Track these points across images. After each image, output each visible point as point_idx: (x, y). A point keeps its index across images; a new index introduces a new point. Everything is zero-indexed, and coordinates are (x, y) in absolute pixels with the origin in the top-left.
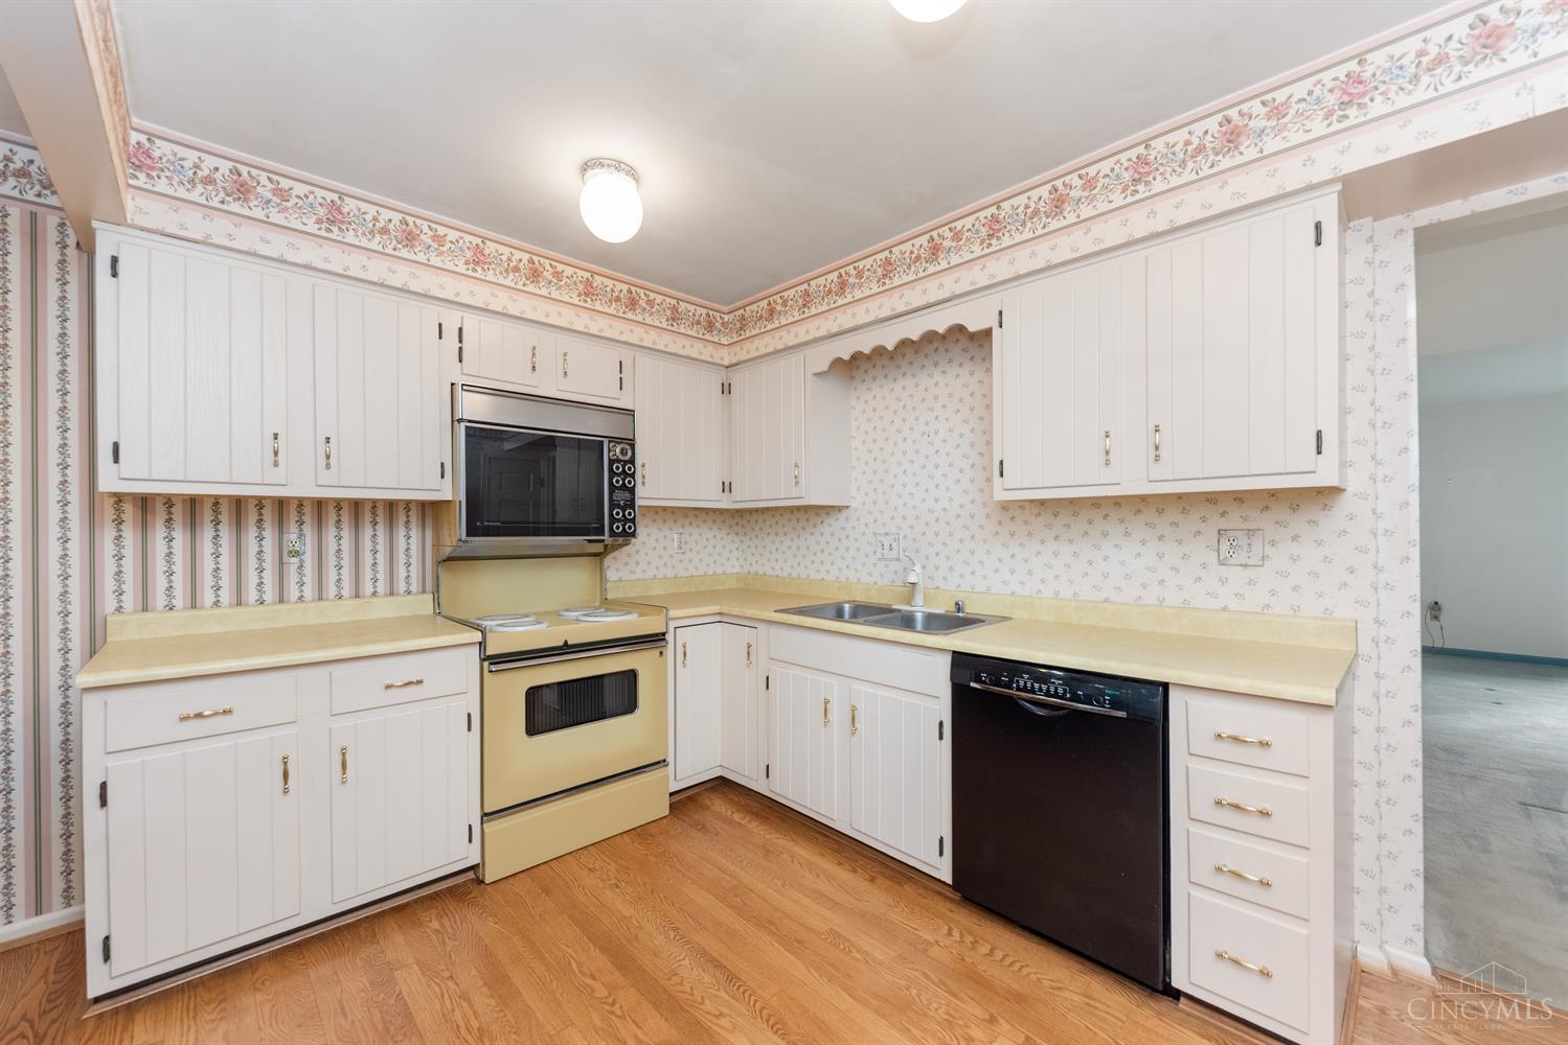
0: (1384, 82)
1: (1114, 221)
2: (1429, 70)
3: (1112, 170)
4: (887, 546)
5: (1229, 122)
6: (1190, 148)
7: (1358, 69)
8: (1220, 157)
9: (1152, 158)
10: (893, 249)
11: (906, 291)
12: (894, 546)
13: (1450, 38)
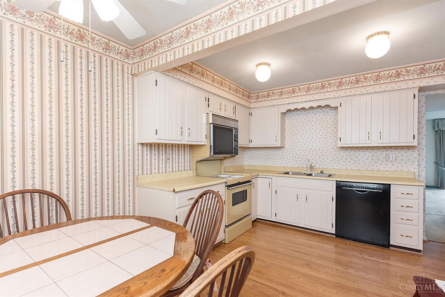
0: (428, 70)
1: (371, 88)
2: (436, 70)
3: (371, 76)
4: (297, 157)
5: (398, 72)
6: (389, 75)
7: (424, 67)
8: (396, 78)
9: (380, 76)
10: (310, 85)
11: (314, 95)
12: (299, 157)
13: (440, 65)
